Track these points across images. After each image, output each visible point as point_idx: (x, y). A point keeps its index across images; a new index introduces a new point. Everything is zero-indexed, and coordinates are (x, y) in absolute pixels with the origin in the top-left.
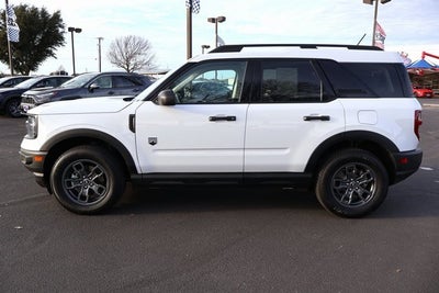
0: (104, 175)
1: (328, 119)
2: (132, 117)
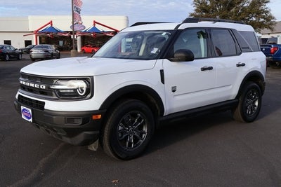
1: (243, 65)
2: (162, 72)
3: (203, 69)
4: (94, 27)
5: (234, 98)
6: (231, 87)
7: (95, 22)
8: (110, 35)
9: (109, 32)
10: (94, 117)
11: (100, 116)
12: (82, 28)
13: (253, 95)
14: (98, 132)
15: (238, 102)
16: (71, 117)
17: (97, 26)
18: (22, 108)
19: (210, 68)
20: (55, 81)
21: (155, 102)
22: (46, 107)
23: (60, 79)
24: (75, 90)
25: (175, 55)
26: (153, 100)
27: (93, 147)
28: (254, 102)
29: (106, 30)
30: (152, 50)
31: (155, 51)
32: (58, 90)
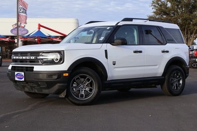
0: (92, 81)
1: (167, 52)
2: (106, 51)
3: (135, 52)
4: (39, 32)
5: (161, 75)
6: (157, 67)
7: (40, 26)
8: (58, 40)
9: (57, 37)
10: (64, 75)
11: (67, 74)
12: (25, 32)
13: (177, 75)
14: (66, 84)
15: (164, 79)
16: (51, 74)
17: (42, 30)
18: (16, 73)
19: (140, 52)
20: (41, 54)
21: (101, 70)
22: (35, 69)
23: (44, 53)
24: (53, 59)
25: (115, 41)
26: (100, 69)
27: (63, 95)
28: (179, 81)
29: (53, 34)
30: (100, 38)
31: (102, 39)
32: (42, 59)
